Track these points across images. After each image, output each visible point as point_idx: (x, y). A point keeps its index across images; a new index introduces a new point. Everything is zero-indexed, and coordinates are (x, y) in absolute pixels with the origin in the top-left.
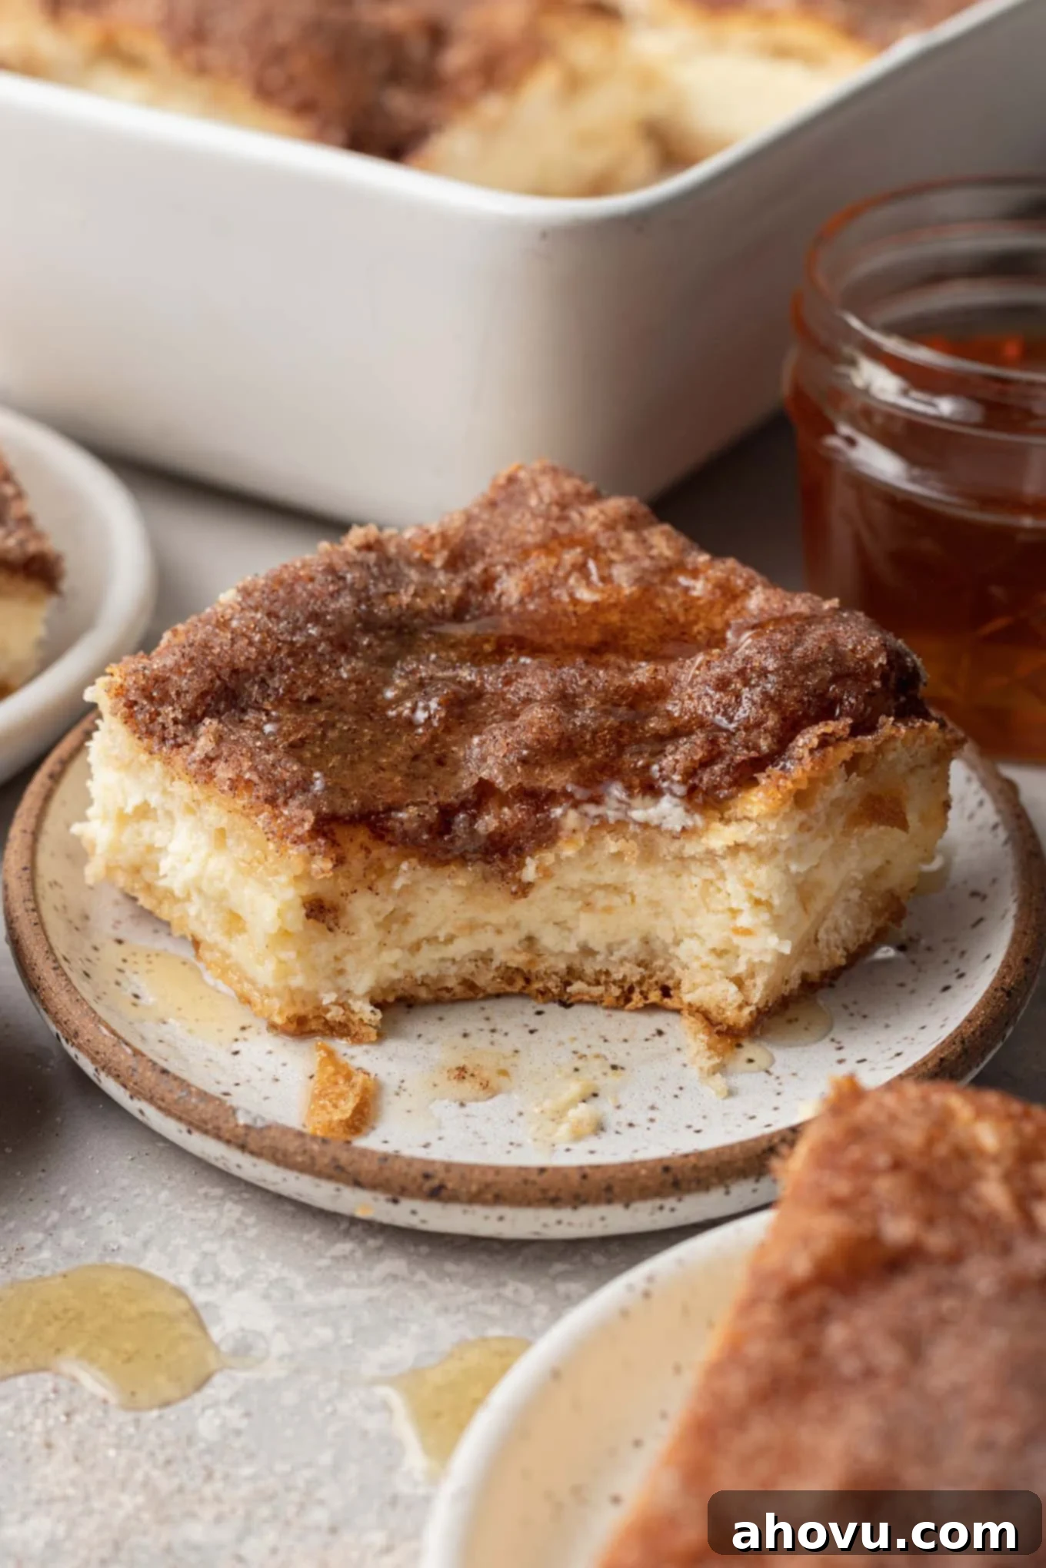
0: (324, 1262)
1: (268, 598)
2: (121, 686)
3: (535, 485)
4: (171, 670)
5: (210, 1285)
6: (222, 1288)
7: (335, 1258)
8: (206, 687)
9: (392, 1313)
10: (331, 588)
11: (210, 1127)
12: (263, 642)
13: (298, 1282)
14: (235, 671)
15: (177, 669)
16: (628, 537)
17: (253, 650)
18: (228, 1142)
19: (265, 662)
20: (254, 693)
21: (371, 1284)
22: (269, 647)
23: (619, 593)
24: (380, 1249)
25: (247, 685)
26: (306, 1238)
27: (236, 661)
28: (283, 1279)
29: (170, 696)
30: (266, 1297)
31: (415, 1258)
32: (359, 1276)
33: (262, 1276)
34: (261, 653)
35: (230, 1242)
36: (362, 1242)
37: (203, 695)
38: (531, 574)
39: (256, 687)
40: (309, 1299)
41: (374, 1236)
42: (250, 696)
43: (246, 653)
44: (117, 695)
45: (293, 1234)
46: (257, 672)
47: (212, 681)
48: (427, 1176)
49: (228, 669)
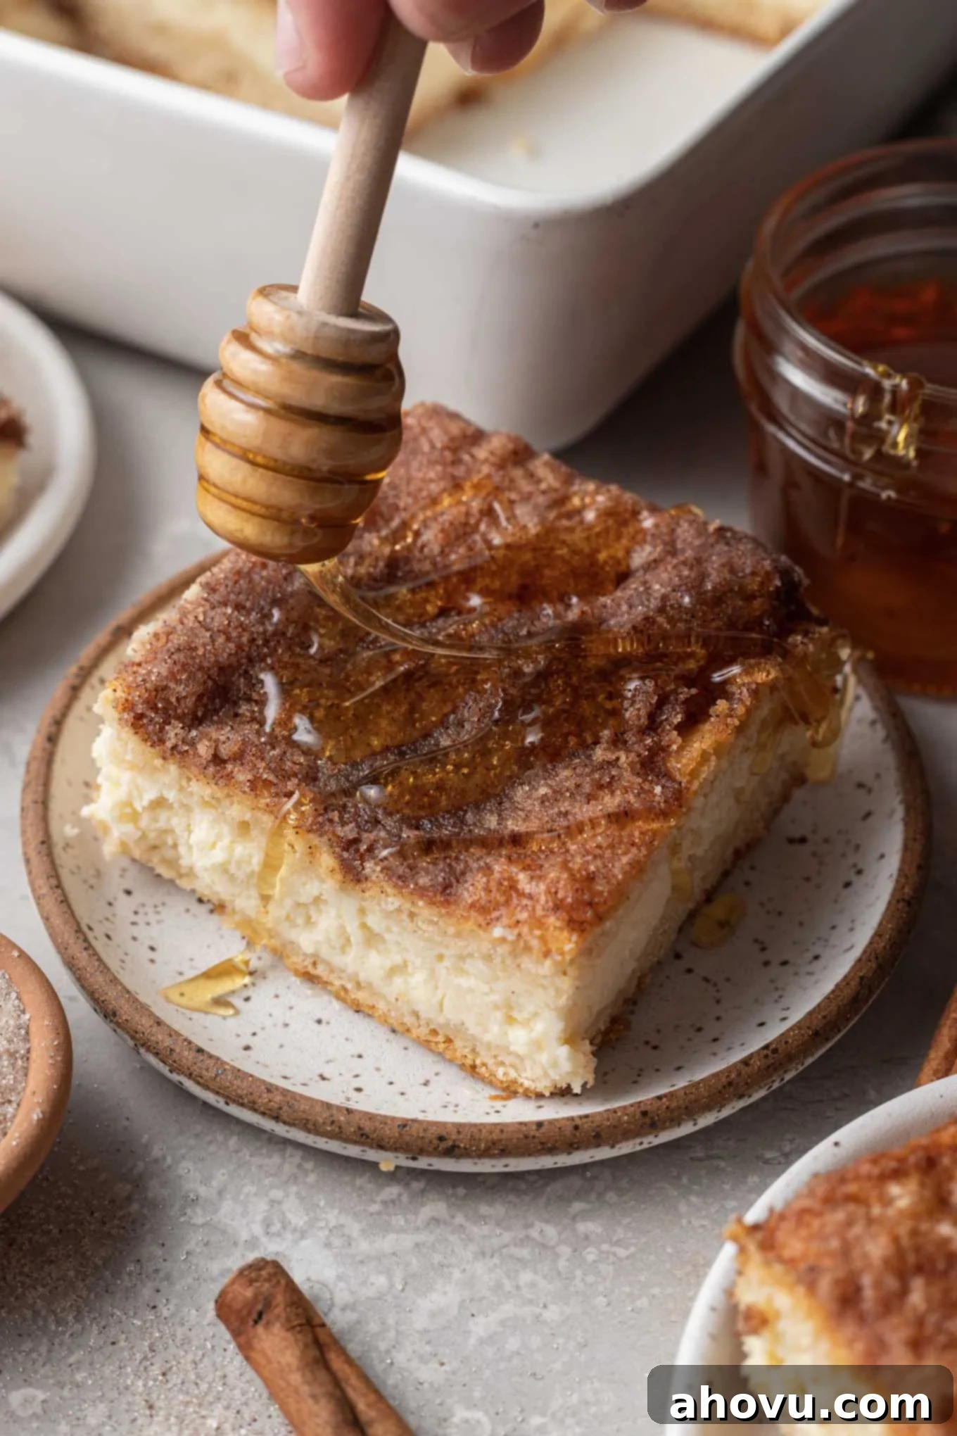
0: (375, 1208)
1: (233, 592)
2: (127, 700)
3: (424, 431)
4: (167, 678)
5: (279, 1234)
6: (289, 1236)
7: (384, 1203)
8: (200, 689)
9: (437, 1258)
10: (284, 571)
11: (246, 1101)
12: (240, 636)
13: (354, 1228)
14: (221, 669)
15: (173, 676)
16: (518, 473)
17: (232, 645)
18: (263, 1114)
19: (244, 654)
20: (242, 686)
21: (417, 1229)
22: (245, 639)
23: (527, 533)
24: (423, 1192)
25: (233, 679)
26: (359, 1182)
27: (221, 659)
28: (342, 1226)
29: (172, 703)
30: (328, 1245)
31: (453, 1199)
32: (407, 1221)
33: (322, 1224)
34: (240, 647)
35: (294, 1189)
36: (407, 1185)
37: (200, 697)
38: (447, 525)
39: (242, 680)
40: (364, 1246)
41: (417, 1179)
42: (239, 690)
43: (227, 650)
44: (124, 710)
45: (347, 1179)
46: (240, 665)
47: (205, 682)
48: (441, 1139)
49: (216, 669)
